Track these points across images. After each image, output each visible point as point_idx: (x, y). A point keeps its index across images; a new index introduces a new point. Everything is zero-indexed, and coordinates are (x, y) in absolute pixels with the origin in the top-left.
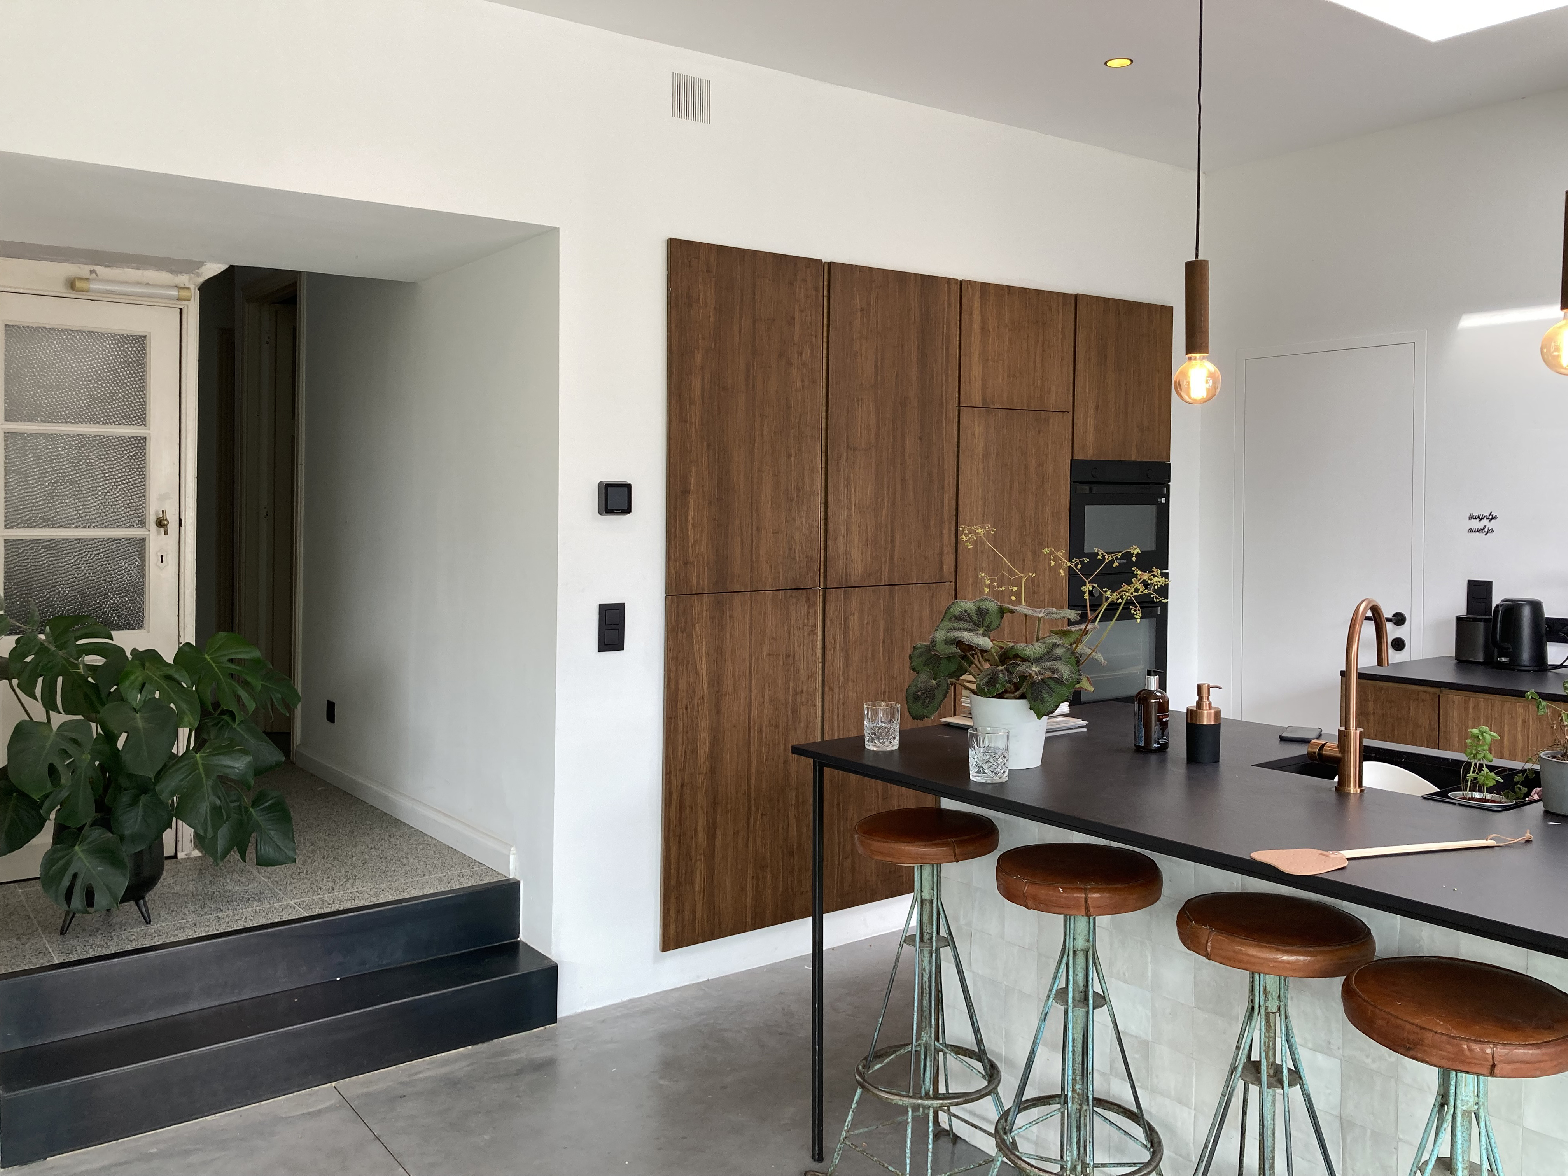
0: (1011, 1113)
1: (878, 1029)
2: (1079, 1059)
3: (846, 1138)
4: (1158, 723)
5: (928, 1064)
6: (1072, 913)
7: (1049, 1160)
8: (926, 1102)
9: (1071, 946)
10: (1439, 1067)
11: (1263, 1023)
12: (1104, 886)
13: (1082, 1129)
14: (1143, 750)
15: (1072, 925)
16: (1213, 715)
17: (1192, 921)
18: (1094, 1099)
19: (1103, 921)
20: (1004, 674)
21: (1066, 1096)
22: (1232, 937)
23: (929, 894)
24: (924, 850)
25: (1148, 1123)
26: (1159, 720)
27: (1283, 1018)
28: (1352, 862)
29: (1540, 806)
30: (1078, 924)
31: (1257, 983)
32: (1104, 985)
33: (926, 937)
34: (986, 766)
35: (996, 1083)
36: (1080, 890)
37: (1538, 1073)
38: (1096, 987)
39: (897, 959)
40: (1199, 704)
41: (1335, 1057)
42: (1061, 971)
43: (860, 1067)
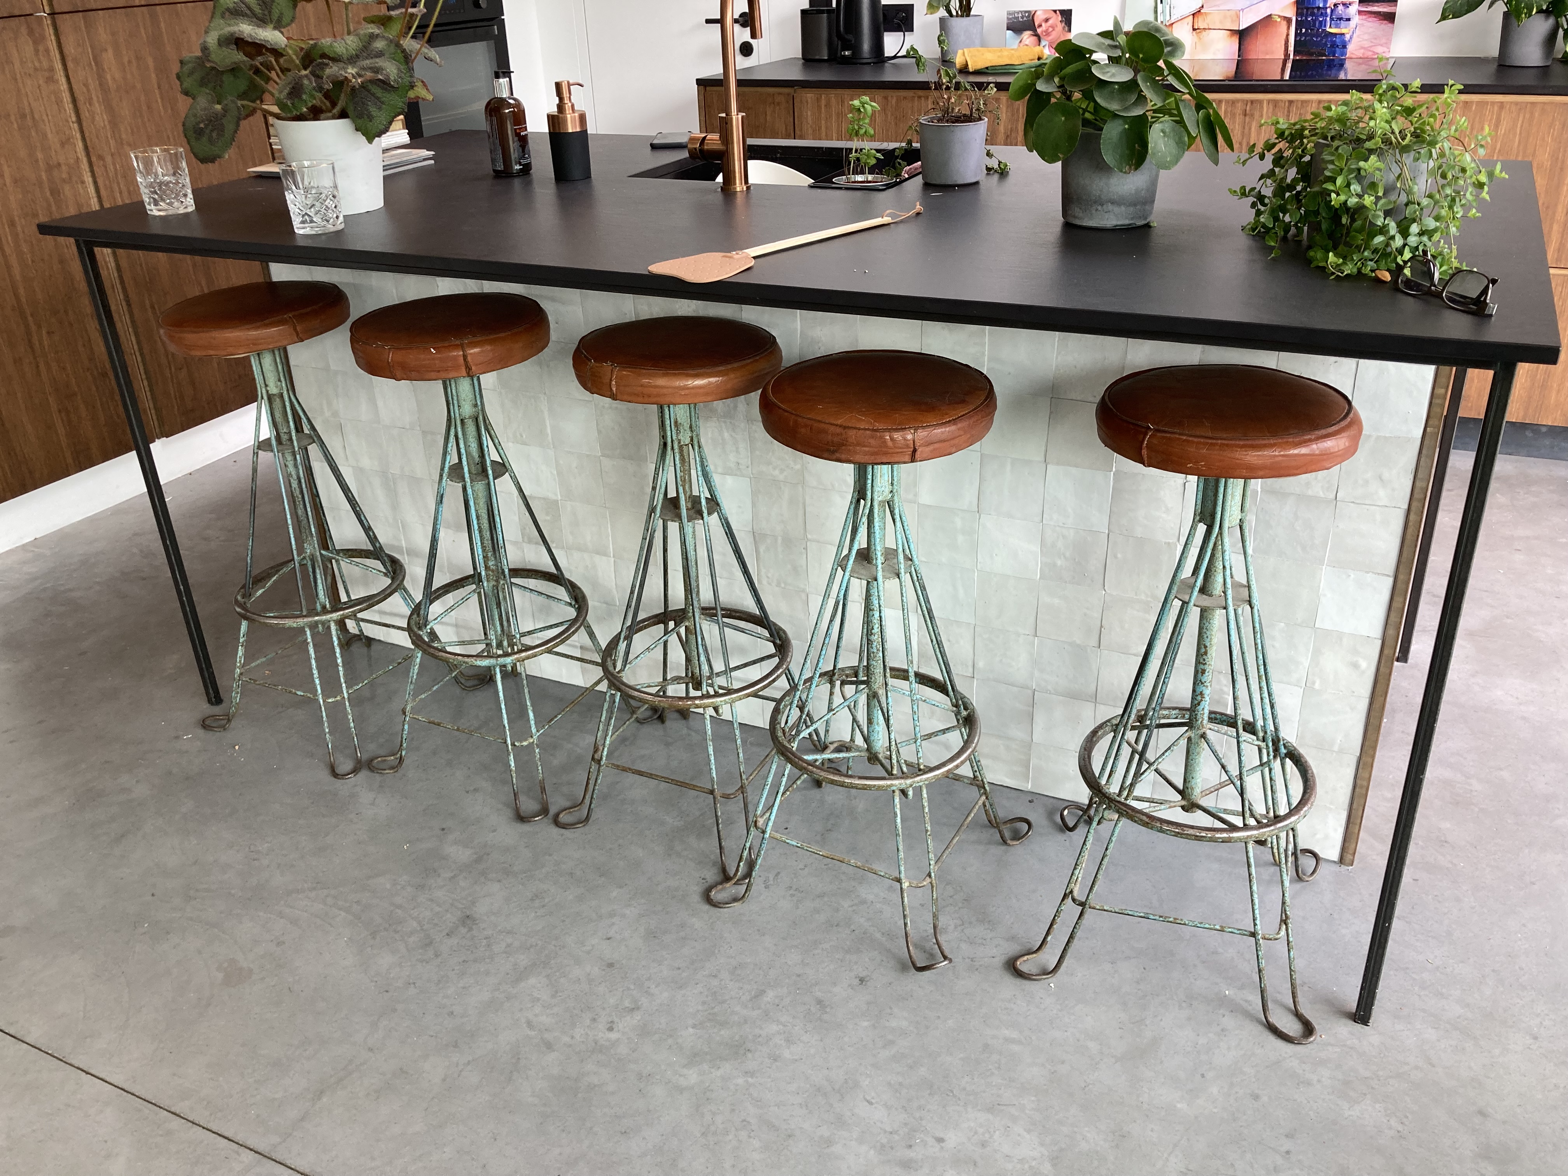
0: (423, 607)
1: (249, 553)
2: (487, 535)
3: (241, 674)
4: (516, 139)
5: (318, 576)
6: (451, 375)
7: (472, 642)
8: (324, 618)
9: (457, 415)
10: (854, 463)
11: (677, 459)
12: (484, 338)
13: (502, 604)
14: (503, 175)
15: (454, 391)
16: (577, 118)
17: (590, 360)
18: (510, 570)
19: (488, 380)
20: (309, 79)
21: (480, 574)
22: (637, 370)
23: (277, 387)
24: (254, 333)
25: (569, 581)
26: (518, 135)
27: (696, 448)
28: (758, 260)
29: (919, 180)
30: (461, 389)
31: (667, 416)
32: (501, 451)
33: (284, 437)
34: (311, 213)
35: (401, 578)
36: (456, 347)
37: (954, 450)
38: (493, 455)
39: (255, 470)
40: (561, 107)
41: (743, 476)
42: (450, 445)
43: (239, 598)
